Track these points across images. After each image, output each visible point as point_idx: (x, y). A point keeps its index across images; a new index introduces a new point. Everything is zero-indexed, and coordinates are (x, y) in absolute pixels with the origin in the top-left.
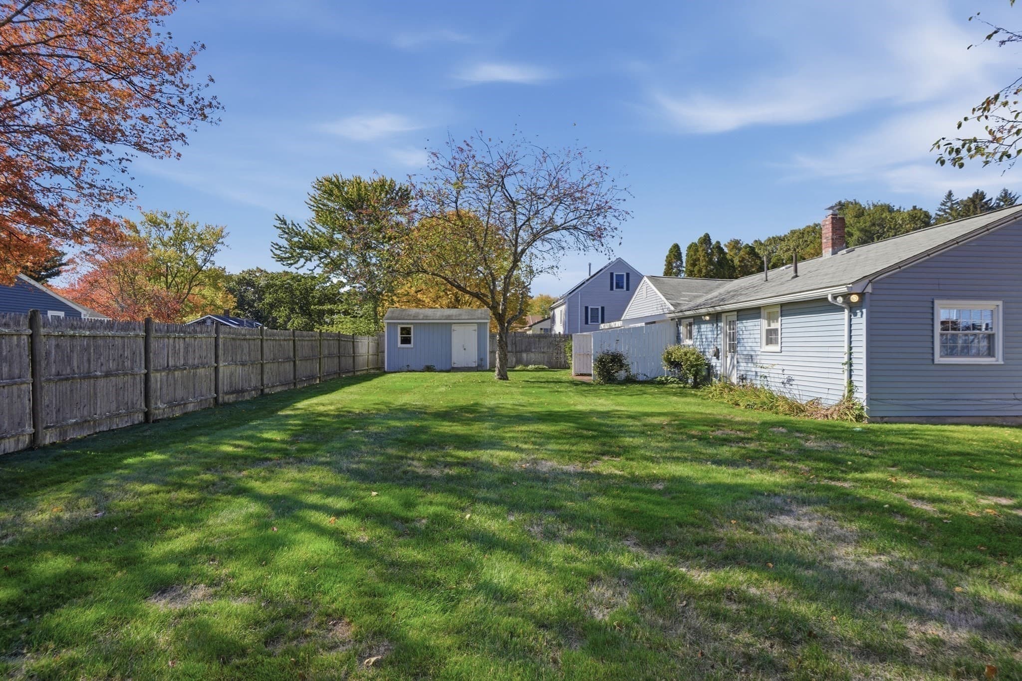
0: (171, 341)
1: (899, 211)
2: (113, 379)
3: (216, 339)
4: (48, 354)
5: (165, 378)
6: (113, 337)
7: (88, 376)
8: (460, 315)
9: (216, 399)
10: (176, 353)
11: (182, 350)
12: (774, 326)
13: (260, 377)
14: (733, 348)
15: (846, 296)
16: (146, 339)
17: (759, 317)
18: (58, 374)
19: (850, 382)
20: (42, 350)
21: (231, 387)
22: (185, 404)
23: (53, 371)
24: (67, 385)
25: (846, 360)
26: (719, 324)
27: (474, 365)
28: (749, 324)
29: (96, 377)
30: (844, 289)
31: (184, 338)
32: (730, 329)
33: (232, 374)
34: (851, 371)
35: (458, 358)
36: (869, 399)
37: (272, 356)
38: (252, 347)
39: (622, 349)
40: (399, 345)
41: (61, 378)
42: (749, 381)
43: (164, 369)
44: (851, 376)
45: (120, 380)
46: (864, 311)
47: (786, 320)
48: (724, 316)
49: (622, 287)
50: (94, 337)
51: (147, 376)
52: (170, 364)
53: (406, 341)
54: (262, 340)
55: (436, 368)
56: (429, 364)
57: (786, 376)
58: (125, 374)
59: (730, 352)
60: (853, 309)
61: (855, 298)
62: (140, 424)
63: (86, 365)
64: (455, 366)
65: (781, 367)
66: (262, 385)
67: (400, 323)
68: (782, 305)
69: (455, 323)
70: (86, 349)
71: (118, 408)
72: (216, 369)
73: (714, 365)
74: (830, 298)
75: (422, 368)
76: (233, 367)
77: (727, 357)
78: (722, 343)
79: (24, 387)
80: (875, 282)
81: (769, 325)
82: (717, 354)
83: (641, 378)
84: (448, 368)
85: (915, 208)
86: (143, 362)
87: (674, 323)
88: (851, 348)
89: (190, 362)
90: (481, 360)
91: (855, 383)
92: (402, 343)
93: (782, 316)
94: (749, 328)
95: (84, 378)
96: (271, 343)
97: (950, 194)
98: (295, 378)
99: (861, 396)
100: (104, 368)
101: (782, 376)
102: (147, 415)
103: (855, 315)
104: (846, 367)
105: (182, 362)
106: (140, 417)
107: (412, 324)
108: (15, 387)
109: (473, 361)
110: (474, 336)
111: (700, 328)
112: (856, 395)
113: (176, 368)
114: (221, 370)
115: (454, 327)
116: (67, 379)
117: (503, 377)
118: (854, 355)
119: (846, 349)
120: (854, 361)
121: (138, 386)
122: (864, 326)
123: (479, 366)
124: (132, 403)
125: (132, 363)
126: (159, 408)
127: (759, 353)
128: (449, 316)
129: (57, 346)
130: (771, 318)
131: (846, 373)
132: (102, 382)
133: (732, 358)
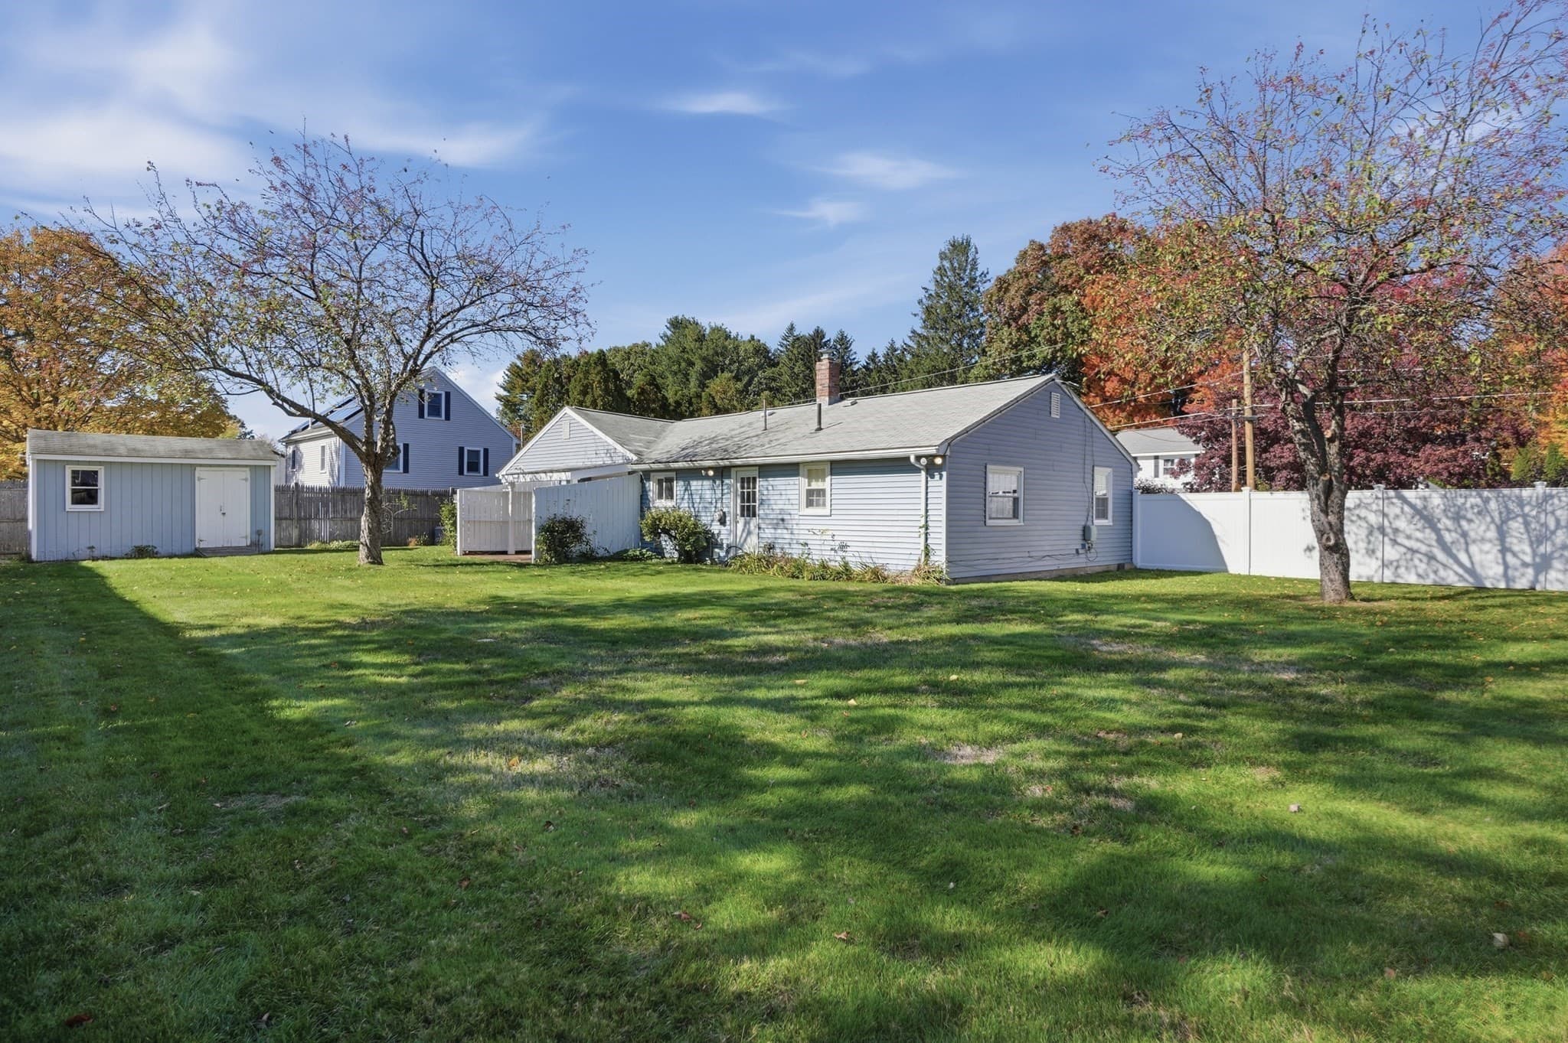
1: (736, 339)
8: (211, 450)
12: (815, 485)
14: (749, 512)
15: (930, 458)
17: (797, 475)
19: (927, 547)
25: (923, 522)
26: (727, 481)
27: (244, 543)
28: (779, 482)
30: (932, 451)
32: (743, 488)
34: (926, 534)
35: (207, 533)
36: (949, 561)
39: (574, 513)
40: (69, 506)
42: (778, 550)
44: (926, 539)
46: (944, 474)
47: (837, 479)
48: (733, 471)
49: (438, 414)
53: (91, 498)
55: (159, 549)
56: (139, 543)
57: (837, 543)
59: (742, 515)
60: (931, 469)
61: (939, 461)
64: (203, 545)
65: (830, 533)
67: (69, 463)
68: (833, 462)
69: (201, 465)
73: (716, 532)
74: (912, 459)
75: (128, 550)
77: (737, 522)
78: (732, 504)
80: (956, 444)
81: (809, 485)
82: (722, 522)
83: (601, 553)
84: (188, 549)
85: (753, 337)
87: (636, 478)
88: (927, 511)
90: (259, 533)
91: (932, 546)
92: (75, 501)
93: (832, 474)
94: (779, 487)
97: (792, 328)
99: (940, 558)
101: (833, 543)
103: (933, 477)
104: (923, 530)
107: (100, 463)
109: (241, 535)
110: (245, 490)
111: (689, 484)
112: (932, 558)
115: (199, 472)
117: (376, 559)
118: (930, 518)
119: (923, 512)
120: (930, 523)
122: (944, 489)
123: (253, 544)
127: (797, 517)
128: (186, 451)
130: (811, 475)
131: (923, 536)
133: (746, 523)
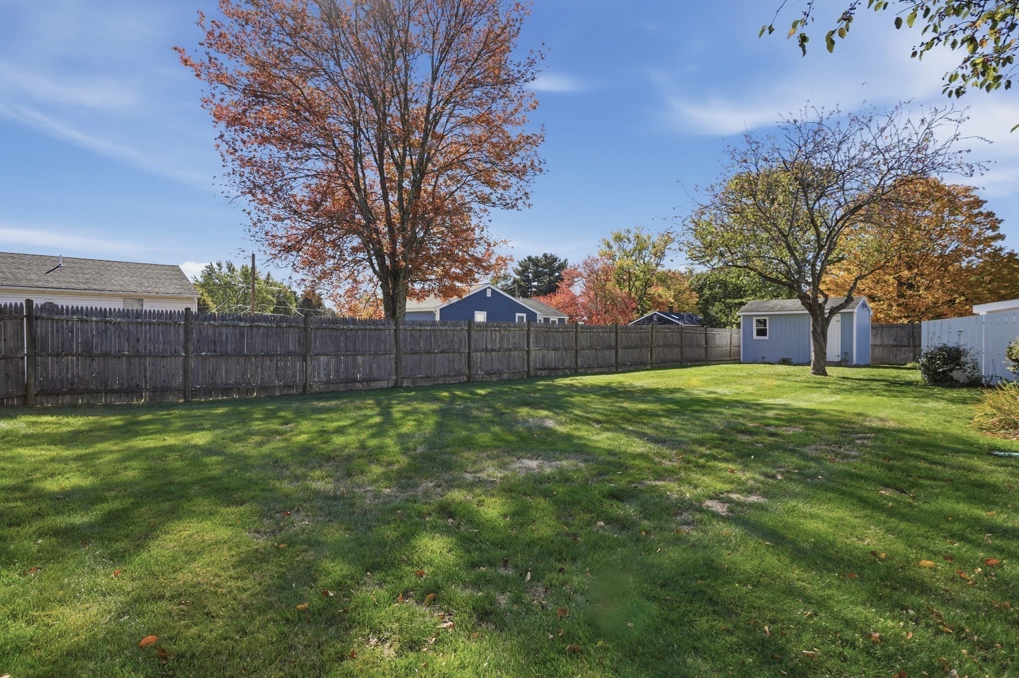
0: (489, 333)
2: (447, 354)
3: (528, 331)
4: (405, 340)
5: (484, 356)
6: (446, 330)
7: (429, 352)
9: (528, 373)
10: (493, 341)
11: (498, 339)
13: (574, 360)
16: (469, 331)
18: (412, 350)
20: (401, 337)
21: (543, 365)
22: (500, 374)
23: (409, 349)
24: (418, 356)
27: (838, 359)
29: (435, 353)
31: (500, 331)
33: (544, 356)
37: (588, 344)
38: (566, 337)
39: (968, 343)
40: (755, 336)
41: (413, 352)
43: (482, 351)
45: (451, 356)
50: (434, 330)
51: (469, 353)
52: (488, 347)
53: (761, 332)
54: (576, 332)
55: (792, 360)
56: (785, 357)
58: (454, 352)
62: (465, 382)
63: (429, 346)
66: (577, 366)
67: (755, 316)
70: (429, 337)
71: (449, 372)
72: (528, 352)
75: (778, 361)
76: (545, 352)
79: (392, 356)
84: (806, 361)
86: (467, 345)
89: (505, 346)
90: (846, 354)
92: (758, 335)
95: (427, 353)
96: (588, 334)
98: (616, 362)
100: (441, 348)
102: (469, 377)
105: (498, 346)
106: (465, 379)
107: (768, 316)
108: (387, 356)
109: (835, 354)
110: (838, 327)
113: (493, 350)
114: (533, 354)
116: (416, 353)
117: (819, 371)
121: (464, 360)
123: (842, 360)
124: (459, 369)
125: (459, 346)
126: (478, 374)
129: (411, 335)
132: (439, 356)
